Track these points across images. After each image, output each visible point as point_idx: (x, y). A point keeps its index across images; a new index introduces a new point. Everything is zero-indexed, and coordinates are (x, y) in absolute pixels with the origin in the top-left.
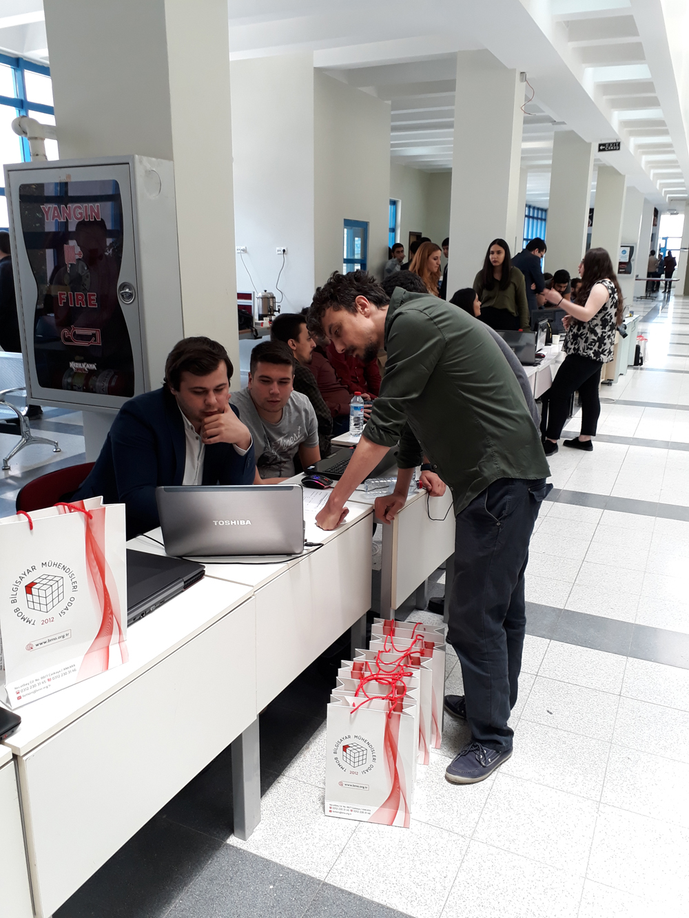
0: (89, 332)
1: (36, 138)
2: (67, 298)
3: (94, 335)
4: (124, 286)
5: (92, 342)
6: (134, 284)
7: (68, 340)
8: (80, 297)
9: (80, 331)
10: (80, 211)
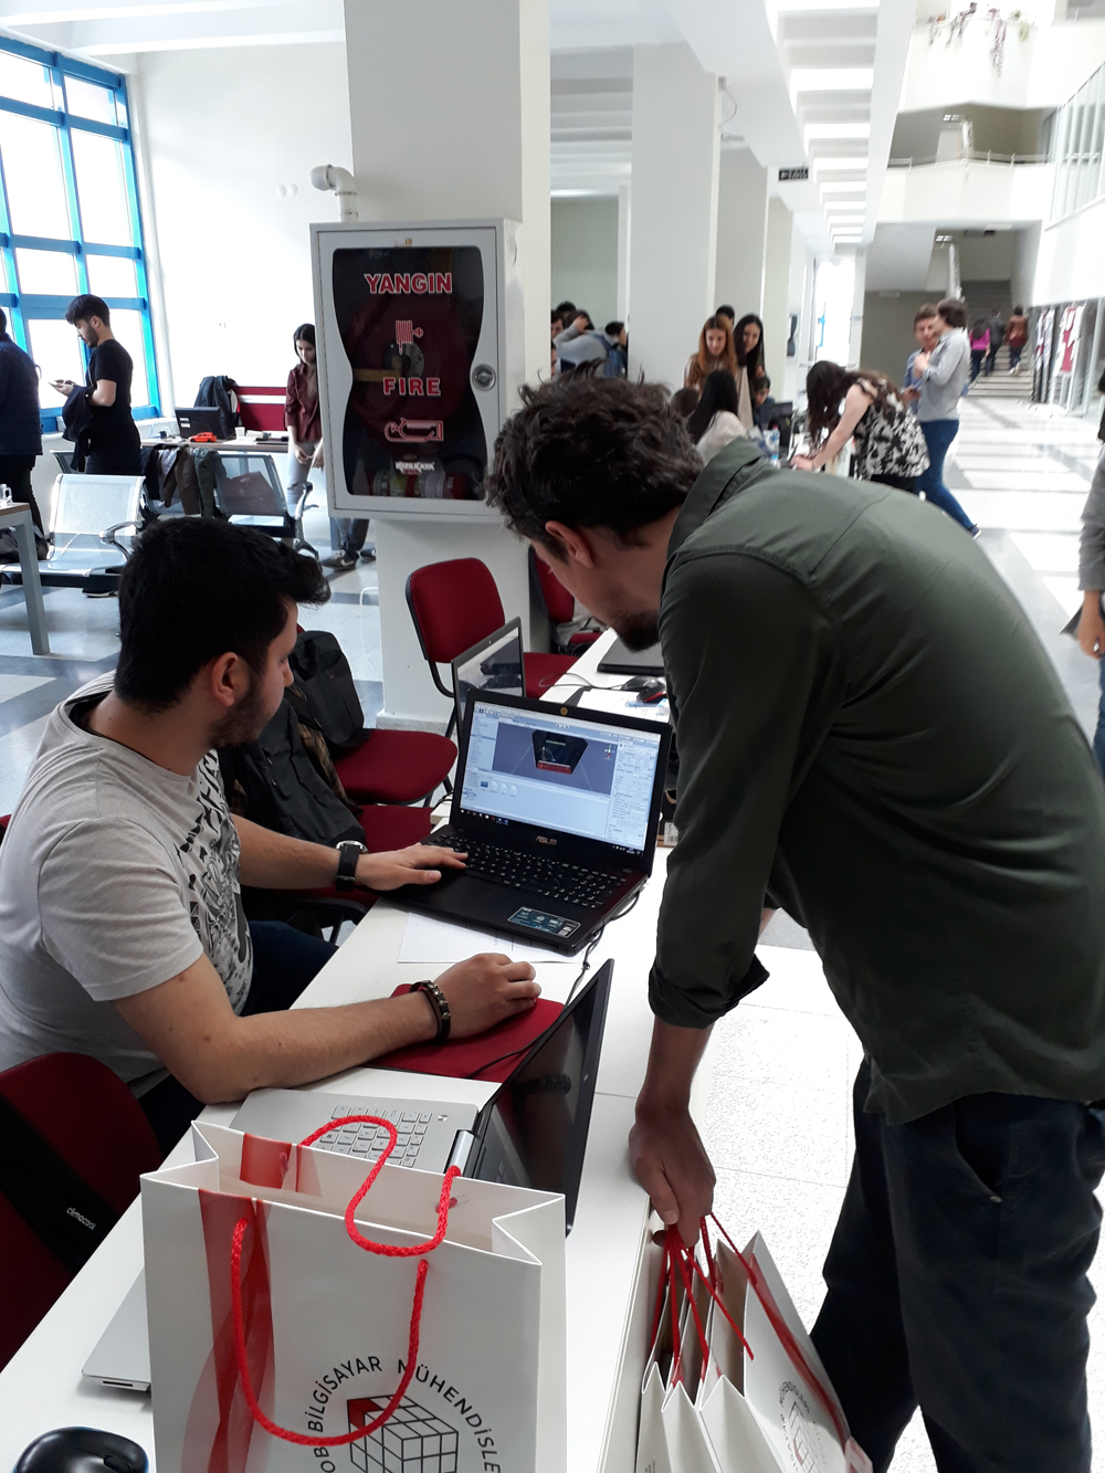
0: (426, 425)
1: (350, 193)
2: (397, 385)
3: (434, 429)
4: (481, 369)
5: (431, 437)
6: (495, 368)
7: (396, 435)
8: (416, 384)
9: (411, 425)
10: (422, 281)
